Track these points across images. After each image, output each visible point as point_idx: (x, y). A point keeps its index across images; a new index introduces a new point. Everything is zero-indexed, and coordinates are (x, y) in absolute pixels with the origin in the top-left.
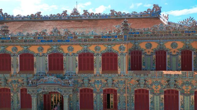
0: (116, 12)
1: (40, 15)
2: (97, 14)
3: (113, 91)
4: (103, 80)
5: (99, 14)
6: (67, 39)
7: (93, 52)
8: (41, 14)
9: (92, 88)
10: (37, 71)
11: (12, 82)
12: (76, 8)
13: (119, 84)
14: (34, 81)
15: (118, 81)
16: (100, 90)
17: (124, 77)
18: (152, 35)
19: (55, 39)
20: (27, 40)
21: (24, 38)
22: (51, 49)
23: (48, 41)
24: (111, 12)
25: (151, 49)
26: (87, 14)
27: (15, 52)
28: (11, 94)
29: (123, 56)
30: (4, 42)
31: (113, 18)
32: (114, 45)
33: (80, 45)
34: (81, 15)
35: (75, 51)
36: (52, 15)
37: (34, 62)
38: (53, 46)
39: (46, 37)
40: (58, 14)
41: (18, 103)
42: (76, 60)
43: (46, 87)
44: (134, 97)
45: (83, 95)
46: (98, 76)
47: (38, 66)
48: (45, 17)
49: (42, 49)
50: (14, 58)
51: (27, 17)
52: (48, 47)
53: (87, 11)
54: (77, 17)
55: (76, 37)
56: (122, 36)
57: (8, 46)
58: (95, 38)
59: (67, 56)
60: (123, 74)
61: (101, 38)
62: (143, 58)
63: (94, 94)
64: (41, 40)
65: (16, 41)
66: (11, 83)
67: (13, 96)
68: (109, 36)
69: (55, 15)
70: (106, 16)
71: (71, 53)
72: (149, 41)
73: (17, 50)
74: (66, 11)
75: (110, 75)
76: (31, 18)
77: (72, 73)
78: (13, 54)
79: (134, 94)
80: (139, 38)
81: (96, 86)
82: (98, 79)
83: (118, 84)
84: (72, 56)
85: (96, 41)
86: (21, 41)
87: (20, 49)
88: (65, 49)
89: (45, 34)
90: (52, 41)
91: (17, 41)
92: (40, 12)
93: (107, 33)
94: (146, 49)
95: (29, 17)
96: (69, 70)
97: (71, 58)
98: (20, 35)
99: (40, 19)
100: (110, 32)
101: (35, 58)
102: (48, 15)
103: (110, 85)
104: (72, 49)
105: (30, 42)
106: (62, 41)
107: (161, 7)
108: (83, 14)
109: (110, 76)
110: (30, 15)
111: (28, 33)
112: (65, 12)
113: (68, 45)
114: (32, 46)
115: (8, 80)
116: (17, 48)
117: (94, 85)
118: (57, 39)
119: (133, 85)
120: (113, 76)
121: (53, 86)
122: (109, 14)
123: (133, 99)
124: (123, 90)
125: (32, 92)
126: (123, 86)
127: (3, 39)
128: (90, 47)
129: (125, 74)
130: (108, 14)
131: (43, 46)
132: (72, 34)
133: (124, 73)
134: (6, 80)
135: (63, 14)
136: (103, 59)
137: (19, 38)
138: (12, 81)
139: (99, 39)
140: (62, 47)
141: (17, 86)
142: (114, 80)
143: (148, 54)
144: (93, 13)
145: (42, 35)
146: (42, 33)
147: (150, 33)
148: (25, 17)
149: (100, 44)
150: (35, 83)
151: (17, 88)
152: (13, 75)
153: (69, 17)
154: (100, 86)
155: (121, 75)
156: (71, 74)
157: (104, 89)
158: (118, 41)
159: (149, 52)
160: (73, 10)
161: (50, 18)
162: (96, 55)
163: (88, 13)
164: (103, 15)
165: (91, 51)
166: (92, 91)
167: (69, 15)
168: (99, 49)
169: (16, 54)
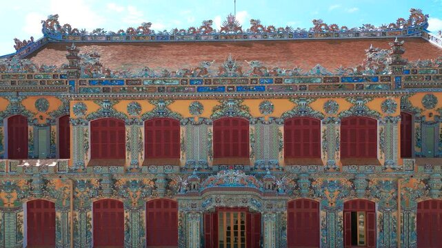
0: (325, 25)
1: (149, 30)
2: (283, 29)
3: (366, 206)
4: (344, 181)
5: (287, 28)
6: (259, 84)
7: (320, 115)
8: (150, 28)
9: (317, 199)
10: (187, 159)
11: (127, 185)
12: (233, 14)
13: (381, 189)
14: (194, 183)
15: (380, 183)
16: (335, 202)
17: (393, 174)
18: (438, 77)
19: (230, 85)
20: (164, 88)
21: (158, 82)
22: (222, 108)
23: (215, 90)
24: (314, 26)
25: (436, 108)
26: (259, 28)
27: (135, 114)
28: (125, 214)
29: (391, 124)
30: (109, 92)
31: (319, 37)
32: (370, 99)
33: (290, 98)
34: (246, 31)
35: (277, 113)
36: (176, 30)
37: (181, 137)
38: (225, 101)
39: (210, 80)
40: (191, 28)
41: (141, 234)
42: (280, 134)
43: (222, 196)
44: (416, 219)
45: (295, 215)
46: (331, 170)
47: (189, 146)
48: (161, 34)
49: (200, 108)
50: (132, 129)
51: (118, 35)
52: (215, 103)
53: (258, 22)
54: (236, 36)
55: (280, 81)
56: (389, 78)
57: (117, 100)
58: (324, 82)
59: (259, 124)
60: (392, 166)
61: (340, 83)
62: (418, 129)
63: (322, 213)
64: (199, 88)
65: (138, 89)
66: (124, 188)
67: (128, 218)
68: (358, 78)
69: (185, 31)
70: (303, 33)
71: (266, 117)
72: (430, 89)
73: (140, 110)
74: (211, 21)
75: (362, 168)
76: (128, 38)
77: (269, 163)
78: (131, 120)
79: (416, 211)
80: (409, 82)
81: (327, 194)
82: (332, 179)
83: (378, 188)
84: (270, 123)
85: (328, 88)
86: (150, 89)
87: (147, 108)
88: (253, 107)
89: (206, 72)
90: (222, 89)
91: (140, 90)
92: (149, 24)
93: (353, 70)
94: (423, 109)
95: (124, 34)
96: (263, 157)
97: (267, 127)
98: (146, 74)
99: (148, 39)
100: (359, 68)
101: (182, 129)
102: (168, 31)
103: (361, 191)
104: (271, 109)
105: (172, 91)
106: (248, 89)
107: (428, 16)
108: (249, 28)
109: (362, 170)
110: (125, 31)
111: (166, 71)
112: (207, 25)
113: (261, 98)
114: (177, 102)
115: (117, 181)
116: (139, 106)
117: (323, 192)
118: (235, 86)
119: (414, 191)
120: (369, 171)
121: (239, 192)
122: (311, 29)
123: (413, 223)
124: (390, 203)
125: (190, 209)
126: (390, 194)
127: (106, 82)
128: (313, 103)
129: (396, 166)
130: (308, 30)
131: (201, 101)
132: (270, 73)
133: (393, 164)
134: (113, 180)
135: (204, 29)
136: (344, 132)
137: (146, 83)
138: (128, 182)
139: (334, 84)
140: (247, 103)
141: (138, 193)
142: (368, 181)
143: (427, 119)
144: (273, 28)
145: (199, 76)
146: (199, 70)
147: (433, 73)
148: (113, 34)
149: (338, 97)
150: (196, 186)
151: (139, 199)
152: (131, 169)
153: (217, 36)
154: (336, 193)
155: (386, 168)
156: (267, 166)
157: (345, 200)
158: (380, 89)
159: (430, 116)
160: (227, 20)
161: (172, 37)
162: (328, 123)
163: (261, 26)
164: (296, 31)
165: (316, 112)
166: (316, 205)
167: (217, 31)
168: (336, 107)
169: (137, 120)
